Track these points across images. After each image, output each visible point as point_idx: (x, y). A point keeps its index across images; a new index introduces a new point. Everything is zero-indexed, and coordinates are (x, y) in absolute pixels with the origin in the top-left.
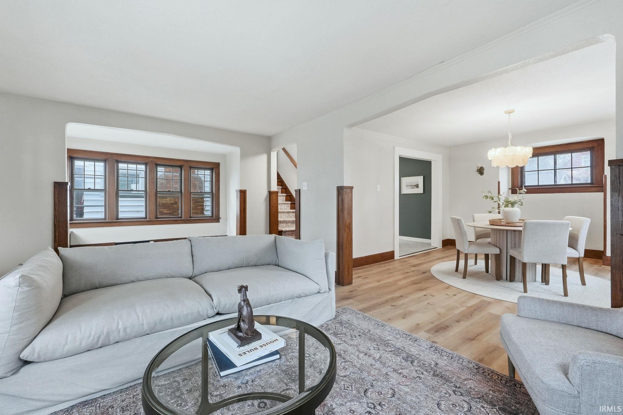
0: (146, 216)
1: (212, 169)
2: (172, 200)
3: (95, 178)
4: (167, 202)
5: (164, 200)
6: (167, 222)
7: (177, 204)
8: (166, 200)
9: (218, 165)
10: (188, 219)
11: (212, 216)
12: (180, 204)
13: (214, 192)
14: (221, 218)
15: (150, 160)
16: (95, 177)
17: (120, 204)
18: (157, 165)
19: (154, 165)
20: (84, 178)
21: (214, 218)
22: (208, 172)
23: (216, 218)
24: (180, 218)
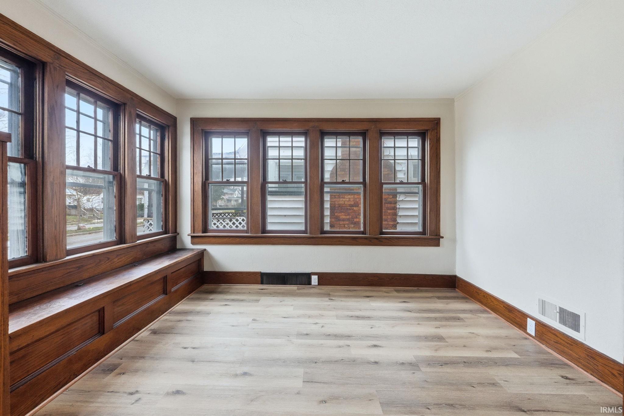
0: (305, 229)
1: (422, 135)
2: (352, 200)
3: (235, 164)
4: (344, 202)
5: (341, 199)
6: (340, 241)
7: (358, 206)
8: (344, 200)
9: (436, 123)
10: (377, 237)
11: (424, 233)
12: (362, 206)
13: (427, 180)
14: (443, 237)
15: (312, 124)
16: (235, 161)
17: (269, 205)
18: (323, 134)
19: (318, 134)
20: (222, 164)
21: (428, 236)
22: (414, 142)
23: (433, 237)
24: (363, 233)
